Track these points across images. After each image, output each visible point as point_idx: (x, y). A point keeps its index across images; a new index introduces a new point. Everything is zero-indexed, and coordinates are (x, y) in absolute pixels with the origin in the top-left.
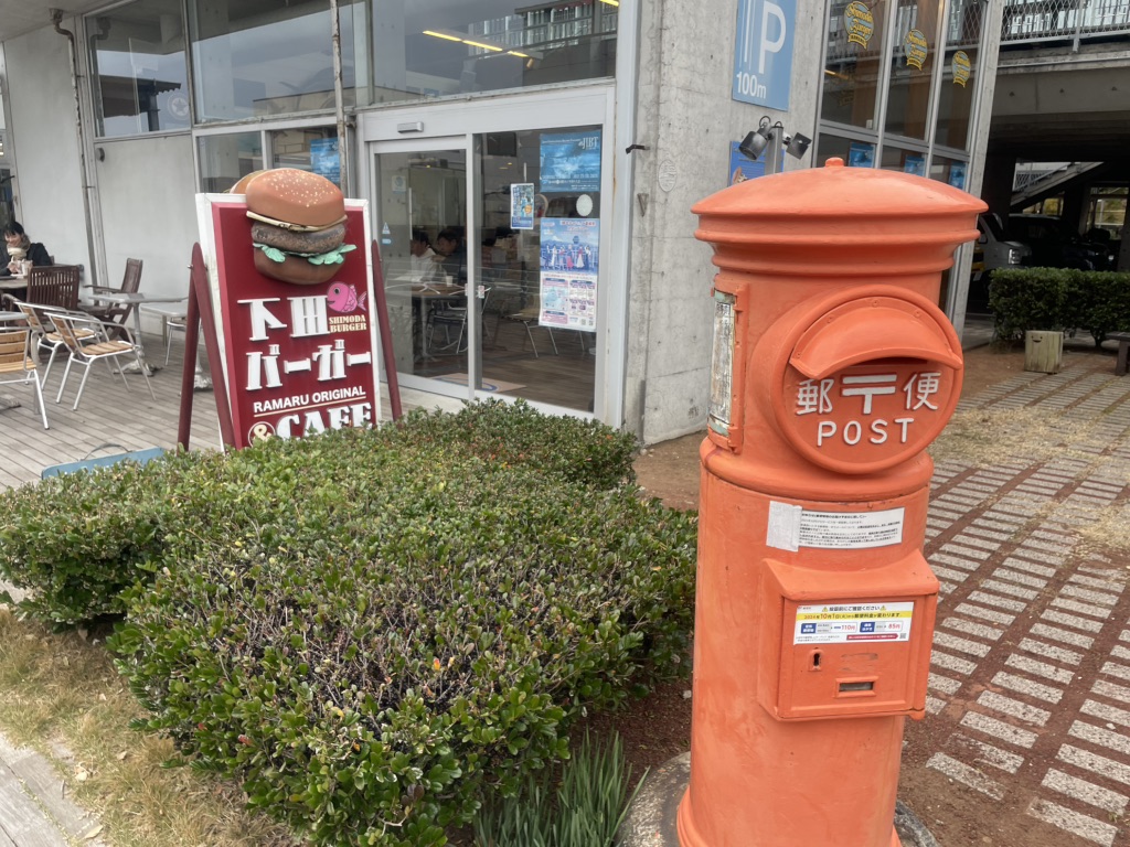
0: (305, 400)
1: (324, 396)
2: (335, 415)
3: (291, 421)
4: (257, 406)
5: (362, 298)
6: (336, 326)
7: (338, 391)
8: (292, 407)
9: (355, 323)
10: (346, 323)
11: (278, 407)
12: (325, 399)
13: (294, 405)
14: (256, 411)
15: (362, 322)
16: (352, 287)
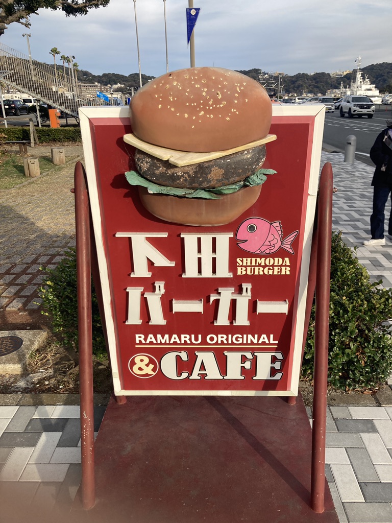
0: (196, 339)
1: (221, 338)
2: (234, 360)
4: (139, 338)
5: (291, 238)
6: (244, 269)
7: (240, 336)
8: (181, 344)
9: (273, 266)
10: (260, 265)
11: (163, 342)
12: (222, 341)
13: (183, 342)
14: (138, 342)
15: (286, 266)
16: (276, 224)
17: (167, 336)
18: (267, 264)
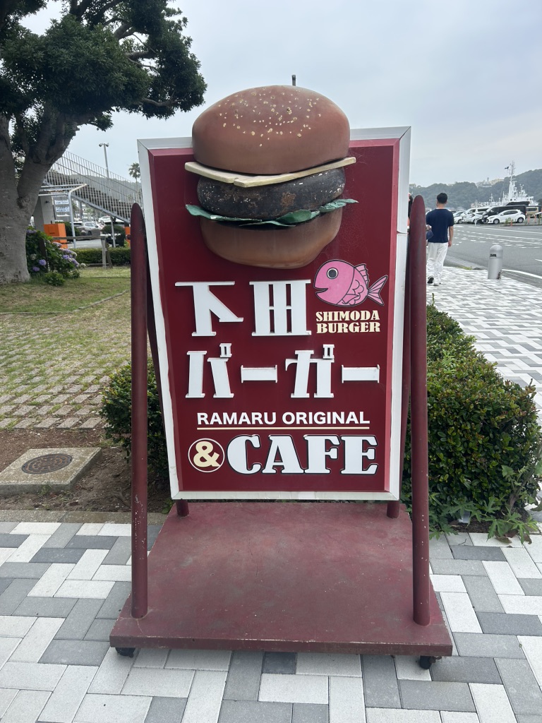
0: (270, 419)
1: (300, 417)
2: (316, 445)
3: (248, 443)
4: (202, 417)
5: (379, 284)
6: (325, 325)
7: (323, 414)
8: (251, 425)
9: (359, 321)
10: (343, 321)
11: (230, 422)
12: (301, 421)
13: (254, 423)
14: (200, 423)
15: (374, 321)
16: (361, 268)
17: (234, 415)
18: (353, 319)
